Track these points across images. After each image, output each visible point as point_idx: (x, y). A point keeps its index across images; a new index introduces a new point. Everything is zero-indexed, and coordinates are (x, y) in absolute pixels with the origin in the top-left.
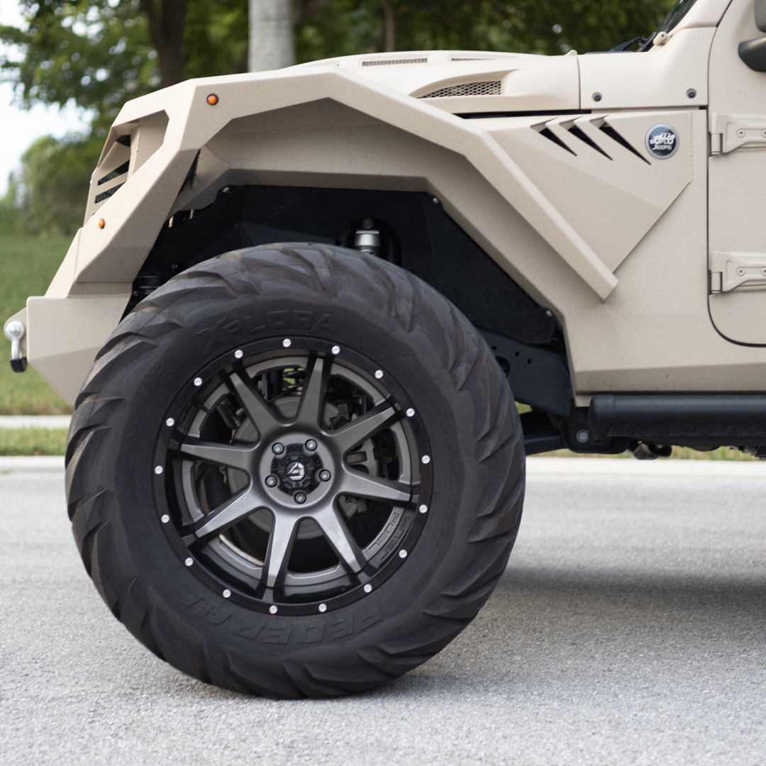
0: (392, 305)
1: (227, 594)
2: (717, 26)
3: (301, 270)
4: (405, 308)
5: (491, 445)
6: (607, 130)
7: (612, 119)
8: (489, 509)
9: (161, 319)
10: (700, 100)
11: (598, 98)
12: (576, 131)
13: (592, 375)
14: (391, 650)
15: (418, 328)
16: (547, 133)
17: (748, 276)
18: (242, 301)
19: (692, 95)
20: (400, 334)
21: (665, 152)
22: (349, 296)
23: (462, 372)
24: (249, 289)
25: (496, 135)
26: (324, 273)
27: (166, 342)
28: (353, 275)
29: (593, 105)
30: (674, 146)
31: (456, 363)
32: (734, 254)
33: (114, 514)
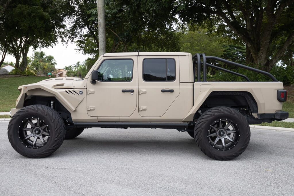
0: (44, 113)
1: (27, 146)
2: (88, 78)
3: (34, 109)
4: (46, 113)
5: (56, 129)
6: (74, 91)
7: (75, 90)
8: (56, 137)
9: (17, 115)
10: (86, 87)
11: (74, 87)
12: (70, 92)
13: (74, 120)
14: (45, 153)
15: (47, 116)
16: (67, 92)
17: (91, 109)
18: (27, 113)
19: (85, 87)
20: (45, 117)
21: (81, 94)
22: (39, 112)
23: (52, 121)
24: (27, 111)
25: (60, 92)
26: (36, 109)
27: (18, 117)
28: (40, 109)
29: (74, 88)
30: (83, 93)
31: (52, 120)
32: (90, 106)
33: (13, 137)
